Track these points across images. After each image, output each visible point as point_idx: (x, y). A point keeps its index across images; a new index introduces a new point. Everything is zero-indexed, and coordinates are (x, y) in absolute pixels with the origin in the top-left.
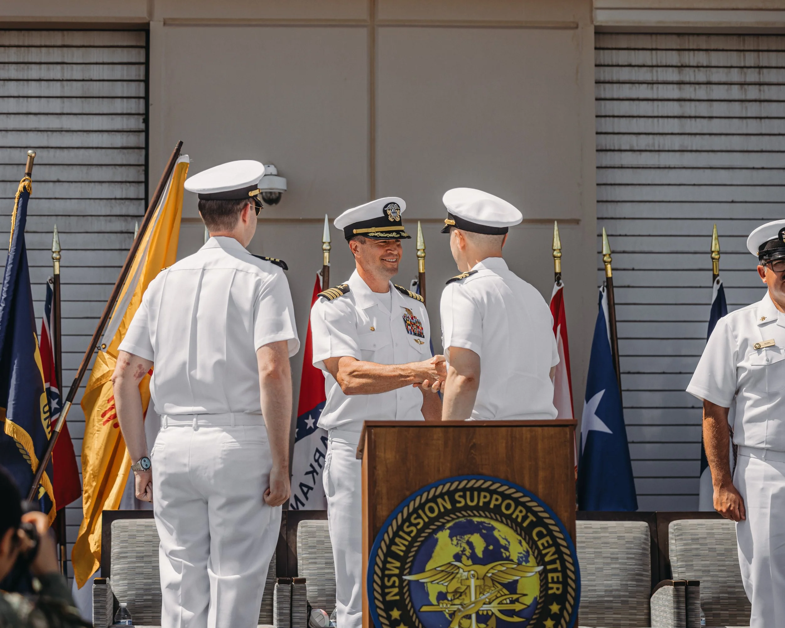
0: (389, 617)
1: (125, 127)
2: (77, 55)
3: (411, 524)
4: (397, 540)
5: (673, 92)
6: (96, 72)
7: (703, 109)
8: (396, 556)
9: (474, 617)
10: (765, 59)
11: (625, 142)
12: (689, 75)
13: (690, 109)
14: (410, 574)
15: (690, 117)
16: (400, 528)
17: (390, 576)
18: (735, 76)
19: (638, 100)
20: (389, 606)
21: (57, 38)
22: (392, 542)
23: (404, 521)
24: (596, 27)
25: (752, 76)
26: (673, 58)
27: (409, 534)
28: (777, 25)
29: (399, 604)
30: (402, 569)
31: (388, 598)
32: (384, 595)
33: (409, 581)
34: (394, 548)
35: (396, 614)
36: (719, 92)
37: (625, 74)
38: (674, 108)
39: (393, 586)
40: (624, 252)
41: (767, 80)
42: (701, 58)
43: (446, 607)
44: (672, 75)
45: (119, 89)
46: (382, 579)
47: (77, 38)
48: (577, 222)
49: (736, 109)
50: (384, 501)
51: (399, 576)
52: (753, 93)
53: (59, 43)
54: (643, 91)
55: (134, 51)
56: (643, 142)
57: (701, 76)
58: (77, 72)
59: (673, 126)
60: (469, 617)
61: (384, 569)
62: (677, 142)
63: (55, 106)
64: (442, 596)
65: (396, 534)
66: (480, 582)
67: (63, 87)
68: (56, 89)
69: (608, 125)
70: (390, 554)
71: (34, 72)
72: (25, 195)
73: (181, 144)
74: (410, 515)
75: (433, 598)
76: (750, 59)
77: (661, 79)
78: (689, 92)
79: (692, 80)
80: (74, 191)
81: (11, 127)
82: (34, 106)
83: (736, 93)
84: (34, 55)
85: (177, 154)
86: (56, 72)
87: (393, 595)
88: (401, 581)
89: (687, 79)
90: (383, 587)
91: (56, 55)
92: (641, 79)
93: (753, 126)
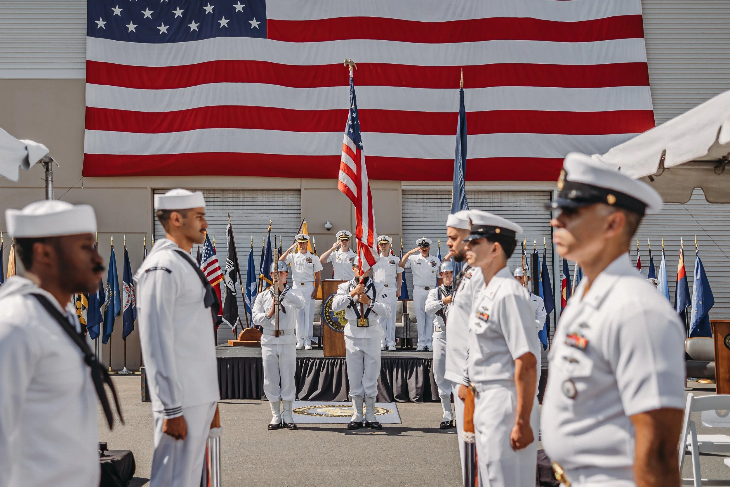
0: (327, 318)
1: (297, 213)
2: (285, 196)
3: (331, 300)
4: (328, 303)
5: (421, 204)
6: (290, 200)
7: (428, 208)
8: (328, 307)
9: (343, 318)
10: (443, 197)
11: (410, 216)
12: (425, 200)
13: (425, 208)
14: (330, 310)
15: (425, 210)
16: (329, 301)
17: (327, 310)
18: (436, 200)
19: (413, 206)
20: (326, 316)
21: (281, 192)
22: (327, 304)
23: (329, 300)
24: (402, 190)
25: (440, 200)
26: (421, 196)
27: (330, 302)
28: (444, 189)
29: (329, 316)
30: (329, 309)
31: (326, 314)
32: (325, 314)
33: (330, 311)
34: (327, 305)
35: (328, 317)
36: (432, 204)
37: (410, 200)
38: (422, 208)
39: (327, 312)
40: (410, 241)
41: (443, 202)
42: (428, 196)
43: (337, 316)
44: (421, 200)
45: (295, 204)
46: (325, 311)
47: (286, 192)
48: (398, 234)
49: (436, 208)
50: (326, 296)
51: (329, 310)
52: (440, 204)
53: (281, 193)
54: (415, 204)
55: (298, 195)
56: (415, 216)
57: (428, 201)
58: (286, 200)
59: (422, 212)
60: (342, 318)
61: (325, 309)
62: (422, 216)
63: (281, 208)
64: (337, 314)
65: (328, 302)
66: (344, 312)
67: (282, 203)
68: (281, 204)
69: (406, 212)
70: (327, 306)
71: (276, 200)
72: (270, 230)
73: (304, 219)
74: (330, 299)
75: (335, 315)
76: (439, 197)
77: (418, 201)
78: (425, 204)
79: (426, 201)
80: (286, 227)
81: (271, 212)
82: (276, 208)
83: (436, 204)
84: (276, 196)
85: (303, 221)
86: (281, 200)
87: (327, 314)
88: (329, 311)
89: (424, 201)
90: (325, 312)
91: (281, 196)
92: (414, 201)
93: (440, 212)
